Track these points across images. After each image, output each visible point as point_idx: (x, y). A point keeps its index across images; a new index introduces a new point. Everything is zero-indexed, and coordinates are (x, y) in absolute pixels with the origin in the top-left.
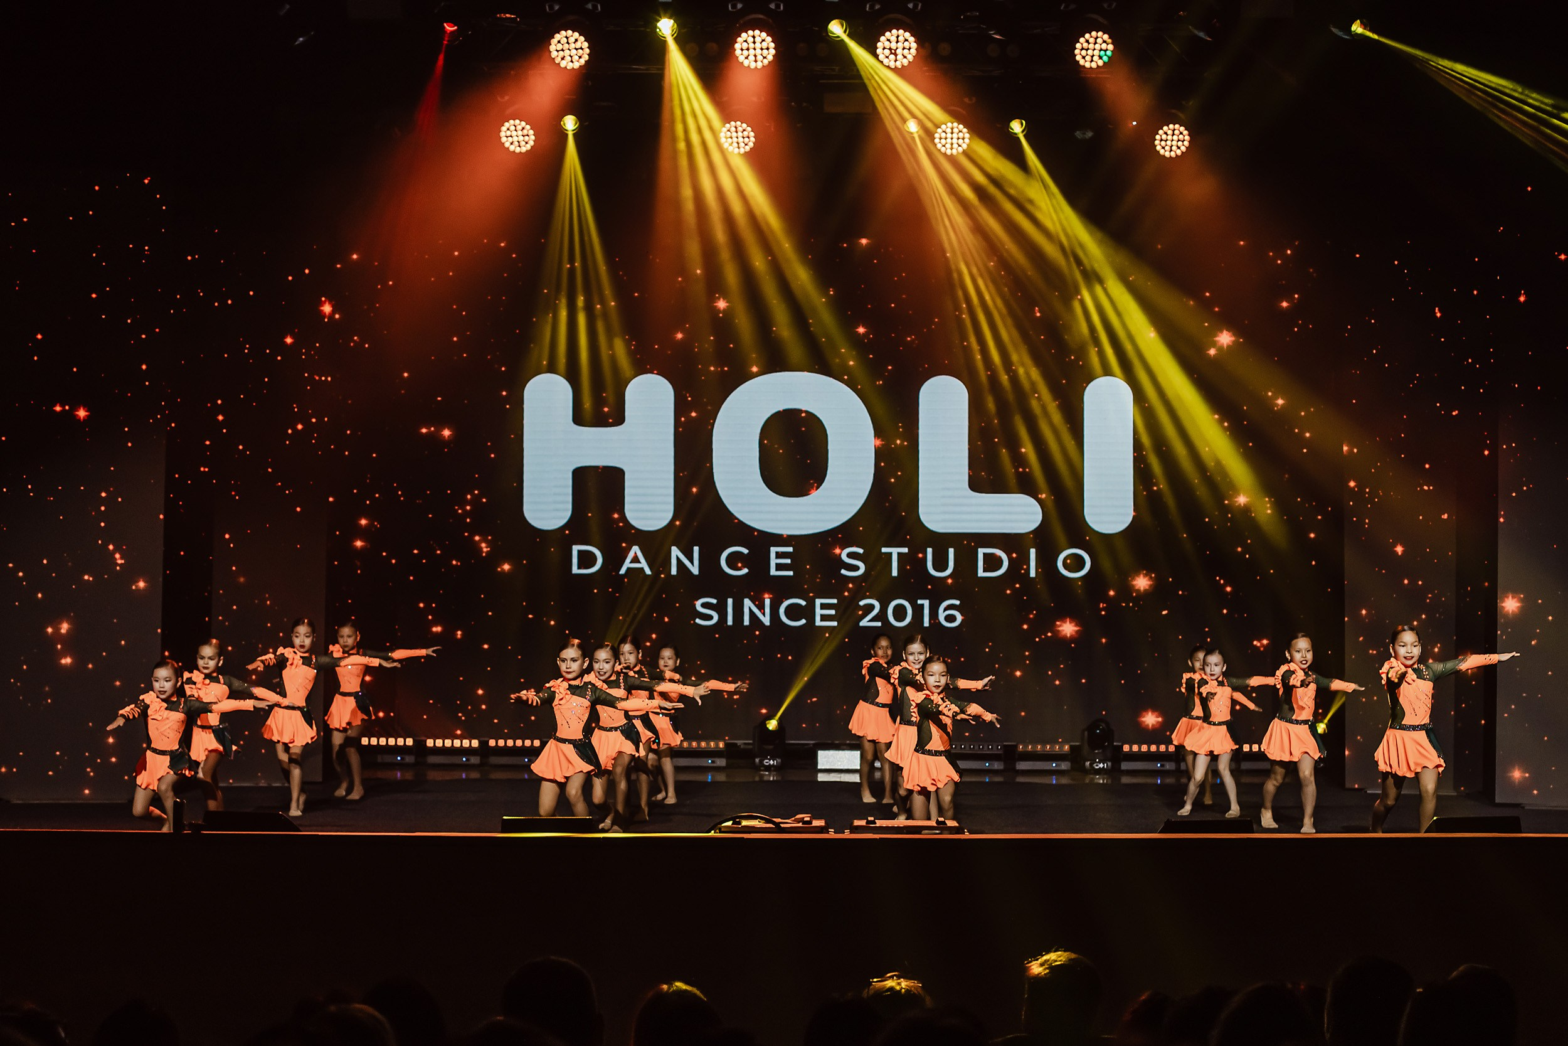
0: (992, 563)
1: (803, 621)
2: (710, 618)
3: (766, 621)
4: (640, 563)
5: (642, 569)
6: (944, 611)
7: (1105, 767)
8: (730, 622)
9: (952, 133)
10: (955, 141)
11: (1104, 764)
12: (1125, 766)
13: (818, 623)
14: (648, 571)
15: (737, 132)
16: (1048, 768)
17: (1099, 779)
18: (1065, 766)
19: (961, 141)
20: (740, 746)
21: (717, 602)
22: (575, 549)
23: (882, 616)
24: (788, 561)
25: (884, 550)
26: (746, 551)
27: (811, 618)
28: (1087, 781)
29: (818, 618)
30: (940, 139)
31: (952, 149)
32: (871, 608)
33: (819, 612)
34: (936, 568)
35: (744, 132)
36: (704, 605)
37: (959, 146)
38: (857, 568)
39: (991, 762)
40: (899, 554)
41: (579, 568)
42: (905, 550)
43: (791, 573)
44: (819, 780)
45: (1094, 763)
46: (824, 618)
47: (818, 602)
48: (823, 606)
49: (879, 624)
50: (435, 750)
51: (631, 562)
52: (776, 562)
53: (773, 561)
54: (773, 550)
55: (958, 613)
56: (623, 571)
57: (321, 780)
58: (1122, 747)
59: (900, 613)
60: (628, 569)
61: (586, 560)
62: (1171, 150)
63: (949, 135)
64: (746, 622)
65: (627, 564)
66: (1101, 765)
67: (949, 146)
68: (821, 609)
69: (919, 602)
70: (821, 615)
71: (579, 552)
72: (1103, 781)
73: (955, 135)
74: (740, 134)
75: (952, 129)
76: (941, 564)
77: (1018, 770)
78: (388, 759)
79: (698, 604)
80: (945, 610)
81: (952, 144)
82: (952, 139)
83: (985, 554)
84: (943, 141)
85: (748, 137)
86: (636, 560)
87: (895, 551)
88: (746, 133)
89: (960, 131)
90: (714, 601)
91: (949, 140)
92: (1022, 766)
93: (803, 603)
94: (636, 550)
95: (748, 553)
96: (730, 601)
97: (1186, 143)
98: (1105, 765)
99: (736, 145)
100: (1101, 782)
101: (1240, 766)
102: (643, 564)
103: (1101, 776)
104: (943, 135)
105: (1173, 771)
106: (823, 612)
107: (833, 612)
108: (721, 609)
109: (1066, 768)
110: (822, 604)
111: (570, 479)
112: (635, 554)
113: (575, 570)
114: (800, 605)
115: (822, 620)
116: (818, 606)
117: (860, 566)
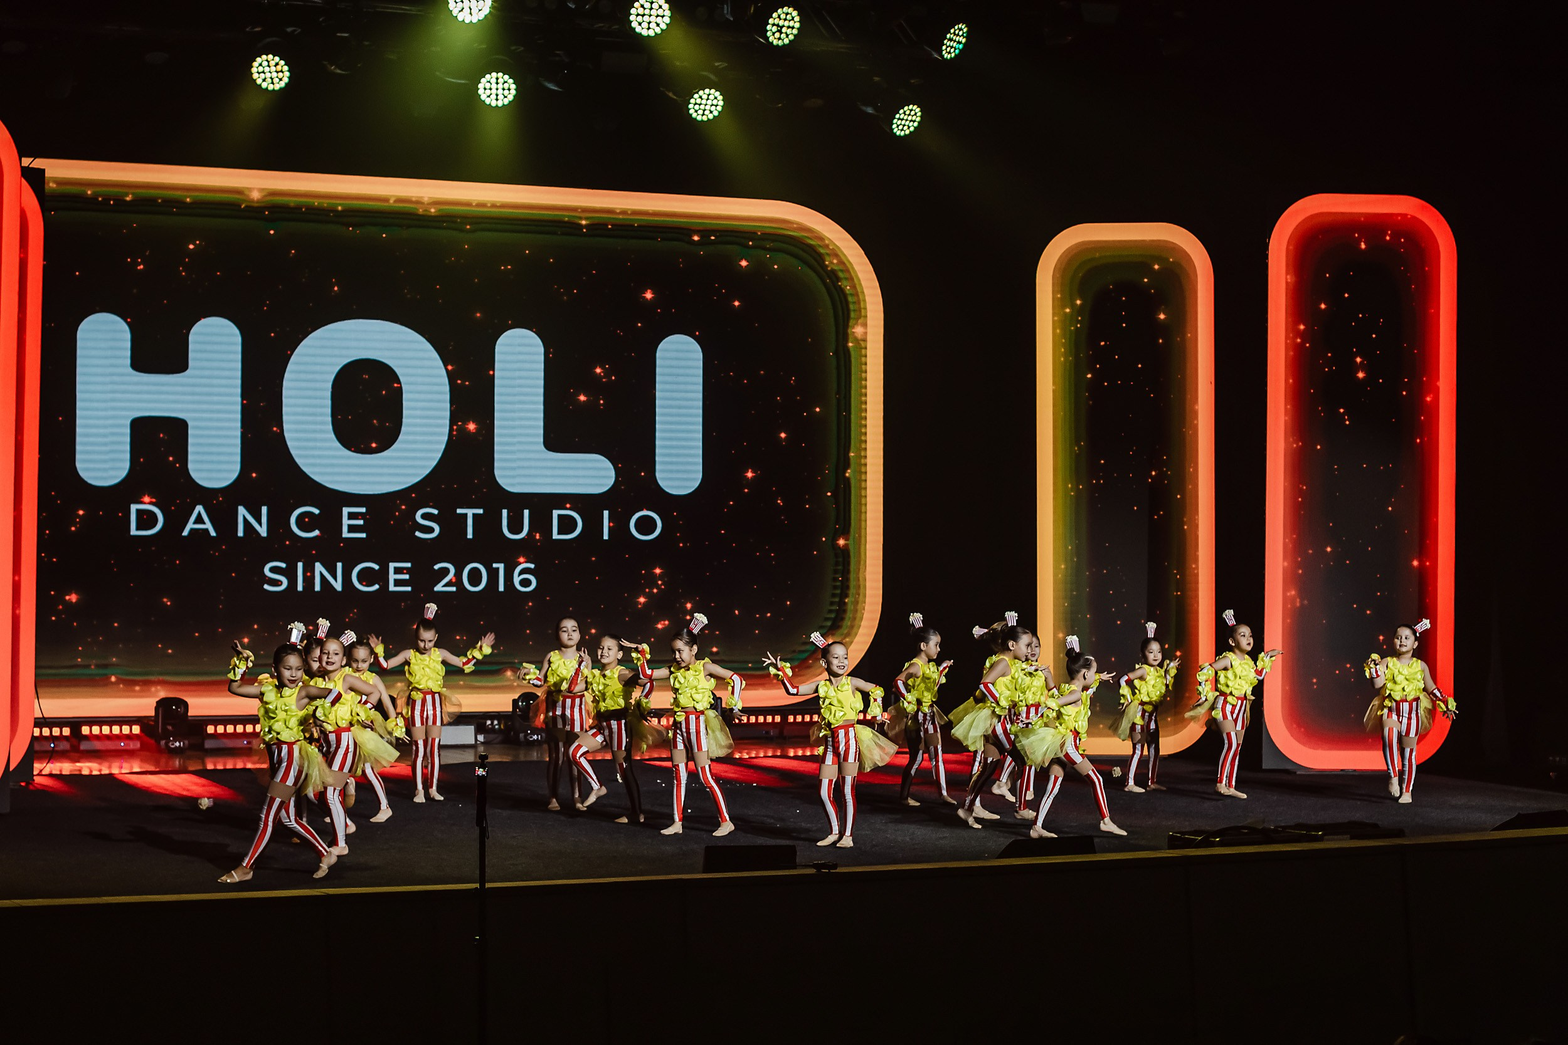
0: (567, 524)
1: (377, 587)
2: (279, 583)
3: (338, 586)
4: (203, 523)
5: (207, 530)
6: (519, 576)
8: (300, 588)
13: (392, 588)
14: (213, 533)
21: (287, 567)
22: (134, 508)
23: (458, 582)
24: (361, 522)
25: (459, 511)
26: (316, 511)
27: (384, 582)
29: (391, 582)
32: (446, 571)
33: (392, 577)
34: (511, 531)
36: (272, 570)
38: (430, 530)
40: (474, 515)
41: (138, 529)
42: (481, 511)
43: (364, 535)
46: (398, 583)
47: (392, 565)
48: (398, 571)
49: (454, 589)
51: (195, 522)
52: (349, 522)
53: (346, 522)
54: (346, 511)
55: (533, 577)
56: (185, 533)
59: (475, 577)
60: (192, 530)
61: (146, 520)
64: (317, 588)
65: (190, 525)
68: (395, 573)
69: (495, 565)
70: (396, 580)
71: (138, 510)
76: (515, 527)
79: (267, 571)
80: (520, 573)
83: (559, 516)
86: (199, 520)
87: (470, 512)
90: (283, 565)
93: (376, 567)
94: (199, 508)
95: (319, 514)
96: (300, 565)
102: (208, 525)
106: (397, 576)
107: (406, 576)
108: (291, 574)
110: (396, 568)
111: (128, 431)
112: (199, 514)
113: (134, 532)
114: (373, 569)
115: (396, 585)
116: (391, 571)
117: (434, 527)
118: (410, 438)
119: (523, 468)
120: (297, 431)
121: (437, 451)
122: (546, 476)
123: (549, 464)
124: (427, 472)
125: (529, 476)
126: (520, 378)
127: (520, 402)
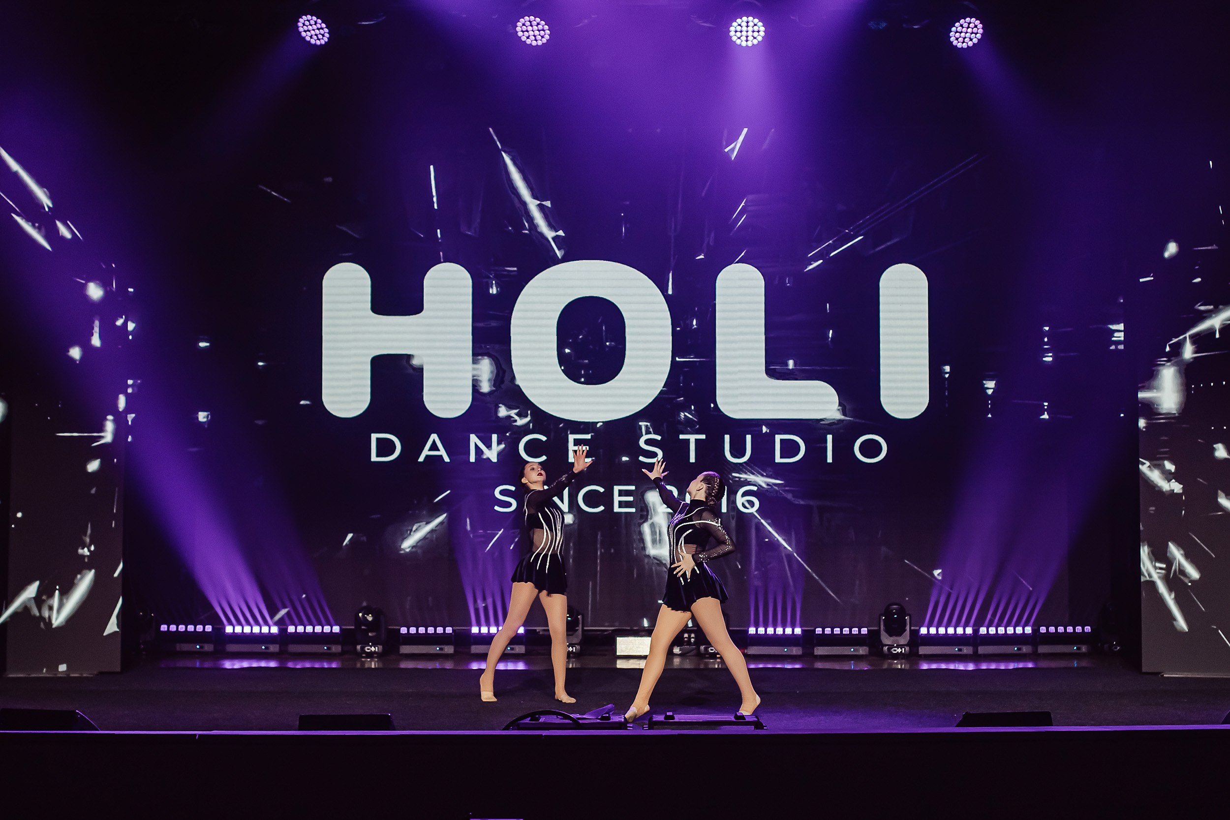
0: (789, 449)
1: (602, 508)
2: (509, 505)
4: (438, 450)
5: (441, 456)
6: (741, 498)
7: (903, 652)
9: (747, 26)
10: (750, 33)
11: (901, 649)
12: (923, 650)
13: (616, 509)
14: (447, 460)
15: (531, 25)
16: (846, 653)
17: (897, 664)
18: (862, 651)
19: (756, 34)
20: (539, 632)
21: (516, 490)
22: (374, 437)
25: (682, 437)
26: (544, 438)
27: (609, 504)
28: (885, 666)
29: (616, 504)
30: (736, 31)
31: (747, 41)
33: (617, 499)
34: (733, 455)
35: (539, 26)
36: (502, 492)
37: (755, 38)
38: (654, 455)
39: (789, 648)
40: (696, 440)
41: (378, 456)
42: (703, 437)
44: (618, 666)
45: (892, 648)
46: (621, 504)
47: (617, 489)
48: (621, 493)
50: (235, 637)
51: (430, 450)
55: (756, 499)
56: (421, 459)
57: (118, 669)
58: (919, 631)
60: (427, 457)
61: (385, 447)
62: (963, 42)
63: (744, 29)
65: (426, 452)
66: (899, 650)
67: (744, 38)
68: (620, 495)
70: (620, 502)
71: (378, 439)
72: (901, 666)
73: (750, 29)
74: (535, 28)
75: (748, 22)
76: (738, 450)
77: (817, 655)
78: (186, 647)
79: (497, 494)
80: (743, 495)
81: (747, 37)
82: (747, 32)
83: (781, 440)
84: (739, 34)
85: (543, 30)
86: (434, 447)
87: (692, 438)
88: (540, 27)
89: (755, 25)
90: (513, 488)
91: (744, 33)
92: (820, 651)
93: (602, 490)
94: (434, 437)
95: (546, 440)
97: (979, 36)
98: (903, 649)
99: (534, 38)
100: (900, 667)
101: (1037, 650)
102: (442, 452)
103: (899, 662)
104: (739, 28)
105: (970, 655)
106: (621, 498)
107: (631, 499)
109: (864, 654)
110: (620, 491)
111: (369, 367)
112: (434, 441)
113: (374, 458)
114: (598, 491)
115: (620, 507)
116: (616, 493)
117: (657, 452)
118: (634, 369)
119: (745, 395)
120: (524, 365)
121: (660, 381)
122: (768, 403)
123: (771, 391)
124: (651, 401)
125: (752, 402)
126: (741, 310)
127: (742, 333)
